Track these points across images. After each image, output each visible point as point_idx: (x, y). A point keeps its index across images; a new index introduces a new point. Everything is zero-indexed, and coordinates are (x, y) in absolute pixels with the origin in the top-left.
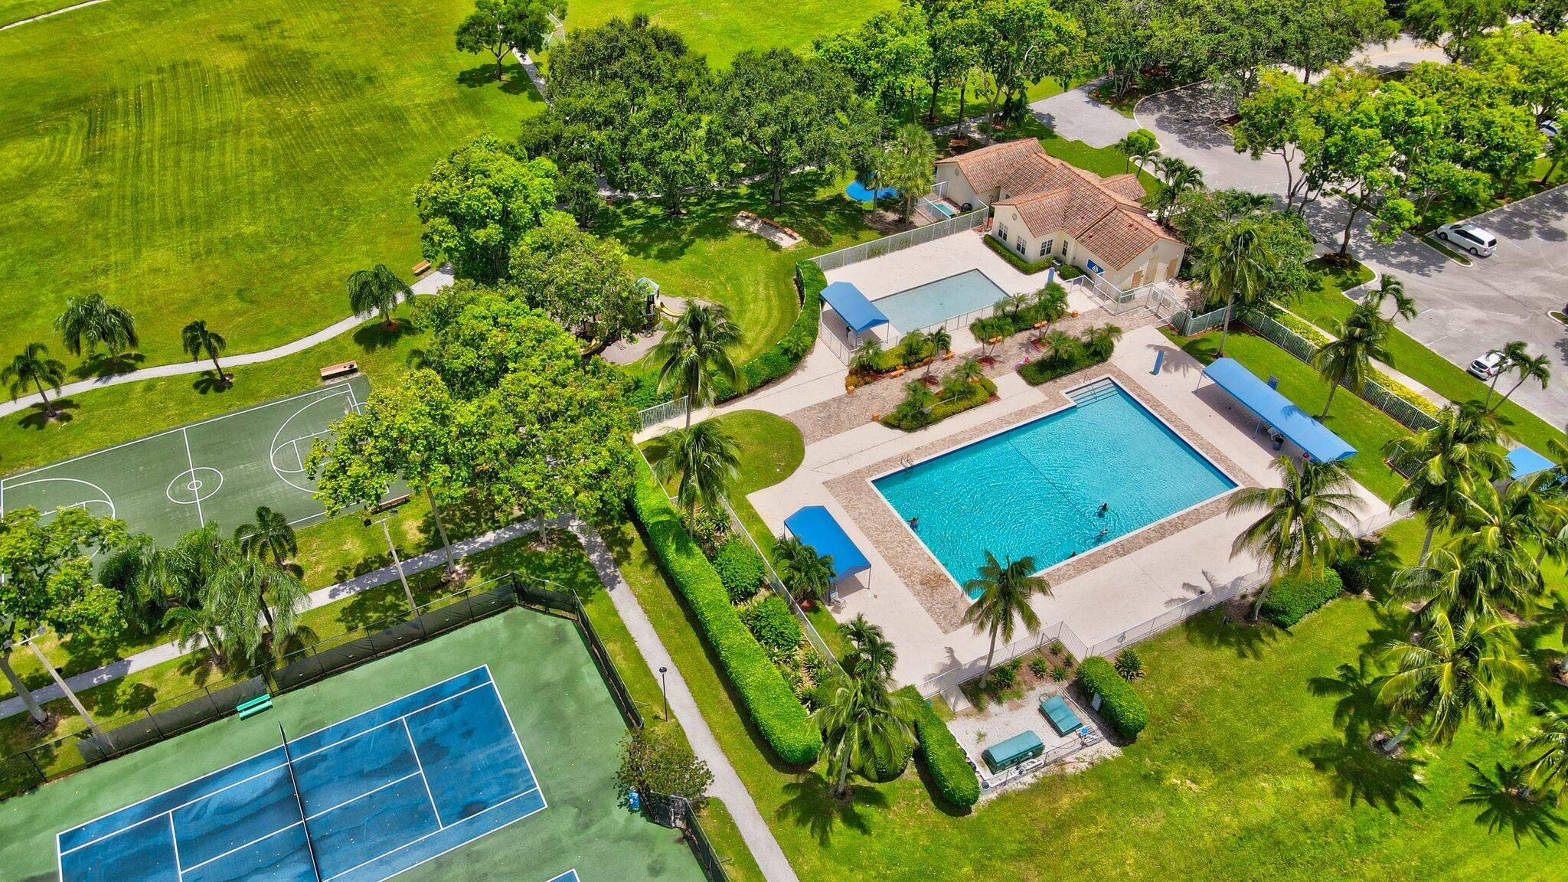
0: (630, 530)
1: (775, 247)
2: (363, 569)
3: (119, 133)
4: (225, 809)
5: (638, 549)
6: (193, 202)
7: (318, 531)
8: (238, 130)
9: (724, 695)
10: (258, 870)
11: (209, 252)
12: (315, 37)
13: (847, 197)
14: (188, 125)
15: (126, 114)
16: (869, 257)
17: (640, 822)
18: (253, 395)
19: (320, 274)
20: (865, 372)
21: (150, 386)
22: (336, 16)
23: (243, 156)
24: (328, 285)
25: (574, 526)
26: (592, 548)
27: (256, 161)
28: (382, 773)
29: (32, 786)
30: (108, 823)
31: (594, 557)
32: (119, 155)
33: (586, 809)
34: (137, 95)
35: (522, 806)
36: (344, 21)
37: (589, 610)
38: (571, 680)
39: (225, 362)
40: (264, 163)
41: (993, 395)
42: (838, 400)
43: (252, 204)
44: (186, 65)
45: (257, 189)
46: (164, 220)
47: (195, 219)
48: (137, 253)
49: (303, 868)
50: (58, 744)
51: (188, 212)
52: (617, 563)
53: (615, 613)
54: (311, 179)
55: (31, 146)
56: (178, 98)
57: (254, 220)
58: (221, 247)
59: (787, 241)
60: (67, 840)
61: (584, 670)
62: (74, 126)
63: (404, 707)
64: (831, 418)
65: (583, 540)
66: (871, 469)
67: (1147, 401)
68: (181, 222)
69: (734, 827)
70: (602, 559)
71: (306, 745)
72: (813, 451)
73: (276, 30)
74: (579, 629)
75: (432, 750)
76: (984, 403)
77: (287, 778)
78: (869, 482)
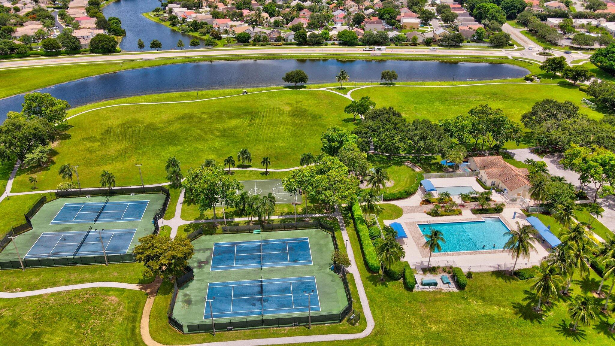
0: (351, 221)
1: (414, 170)
2: (287, 214)
3: (258, 120)
4: (246, 248)
5: (352, 225)
6: (270, 137)
7: (279, 205)
8: (285, 124)
9: (361, 256)
10: (250, 259)
11: (271, 148)
12: (309, 106)
13: (440, 163)
14: (273, 121)
15: (260, 117)
16: (440, 178)
17: (332, 272)
18: (273, 178)
19: (295, 157)
20: (427, 202)
21: (251, 171)
22: (316, 102)
23: (284, 129)
24: (296, 159)
25: (338, 217)
26: (340, 222)
27: (287, 131)
28: (280, 250)
29: (212, 235)
30: (224, 244)
31: (341, 224)
32: (256, 125)
33: (321, 267)
34: (264, 113)
35: (307, 263)
36: (318, 103)
37: (336, 234)
38: (326, 245)
39: (268, 170)
40: (289, 132)
41: (460, 213)
42: (417, 206)
43: (283, 140)
44: (277, 108)
45: (286, 137)
46: (263, 140)
47: (269, 141)
48: (255, 146)
49: (259, 261)
50: (218, 229)
51: (268, 139)
52: (346, 226)
53: (342, 235)
54: (299, 137)
55: (238, 120)
56: (273, 115)
57: (283, 143)
58: (274, 147)
59: (417, 170)
60: (216, 244)
61: (330, 244)
62: (248, 118)
63: (287, 240)
64: (413, 210)
65: (339, 220)
66: (418, 222)
67: (507, 224)
68: (266, 141)
69: (354, 279)
70: (342, 225)
71: (265, 241)
72: (404, 215)
73: (300, 103)
74: (332, 236)
75: (291, 249)
76: (457, 215)
77: (260, 246)
78: (417, 224)
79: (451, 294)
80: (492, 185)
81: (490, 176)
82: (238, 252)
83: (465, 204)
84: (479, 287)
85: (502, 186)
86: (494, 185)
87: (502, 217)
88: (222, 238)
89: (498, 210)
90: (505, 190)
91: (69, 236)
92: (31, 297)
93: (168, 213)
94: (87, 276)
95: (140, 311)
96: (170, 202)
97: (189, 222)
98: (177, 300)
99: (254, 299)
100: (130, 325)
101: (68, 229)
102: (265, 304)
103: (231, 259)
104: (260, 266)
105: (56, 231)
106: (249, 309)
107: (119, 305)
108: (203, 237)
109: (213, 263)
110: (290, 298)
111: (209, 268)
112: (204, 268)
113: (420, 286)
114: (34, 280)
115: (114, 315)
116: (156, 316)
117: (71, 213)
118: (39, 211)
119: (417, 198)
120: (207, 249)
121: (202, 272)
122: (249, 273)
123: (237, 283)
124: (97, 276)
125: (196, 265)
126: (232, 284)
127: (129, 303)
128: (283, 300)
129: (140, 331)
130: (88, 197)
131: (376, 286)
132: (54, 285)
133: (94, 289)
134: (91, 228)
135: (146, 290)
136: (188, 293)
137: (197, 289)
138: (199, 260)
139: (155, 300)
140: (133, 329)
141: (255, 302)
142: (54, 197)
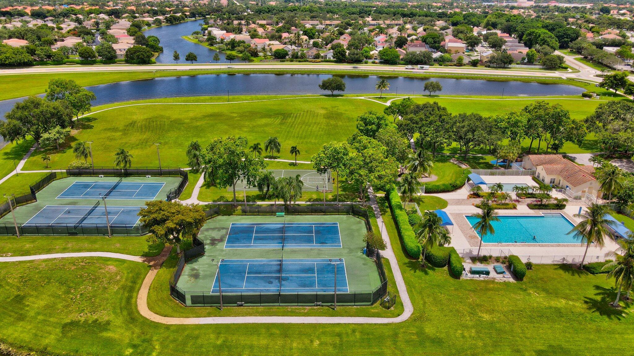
0: (388, 210)
1: (460, 167)
2: (316, 200)
3: (289, 120)
4: (267, 229)
5: (389, 213)
6: (302, 134)
7: (307, 192)
8: (318, 124)
9: (399, 242)
10: (270, 239)
12: (346, 111)
13: (490, 163)
14: (307, 121)
15: (293, 117)
16: (490, 175)
17: (365, 256)
18: (302, 169)
20: (475, 195)
21: (279, 162)
22: (353, 108)
23: (318, 129)
25: (373, 206)
26: (376, 211)
27: (321, 130)
29: (229, 215)
30: (242, 224)
31: (376, 212)
32: (288, 124)
33: (351, 251)
34: (297, 115)
35: (336, 246)
36: (355, 109)
37: (370, 220)
38: (359, 230)
39: (297, 162)
40: (322, 131)
41: (515, 208)
42: (464, 200)
44: (311, 111)
48: (285, 141)
50: (237, 210)
52: (381, 215)
53: (377, 222)
55: (269, 120)
56: (306, 116)
59: (464, 167)
60: (233, 224)
61: (363, 228)
62: (280, 118)
63: (314, 224)
64: (459, 202)
65: (374, 209)
66: (465, 214)
67: (570, 220)
68: (297, 137)
69: (390, 264)
70: (378, 213)
71: (288, 224)
72: (450, 207)
73: (337, 108)
74: (365, 223)
75: (317, 232)
76: (511, 209)
77: (283, 228)
78: (464, 216)
79: (506, 284)
80: (551, 182)
81: (549, 172)
82: (257, 232)
83: (520, 200)
84: (542, 279)
85: (564, 183)
86: (554, 182)
87: (565, 213)
88: (241, 219)
89: (560, 206)
90: (567, 187)
91: (74, 210)
92: (20, 262)
93: (184, 194)
94: (86, 245)
95: (140, 281)
96: (188, 185)
97: (207, 203)
98: (183, 273)
99: (272, 277)
100: (126, 294)
101: (74, 203)
102: (283, 282)
103: (249, 239)
104: (282, 246)
105: (62, 205)
106: (265, 287)
107: (117, 274)
108: (220, 217)
109: (229, 242)
110: (313, 279)
111: (223, 246)
112: (217, 245)
113: (469, 275)
114: (28, 246)
115: (109, 283)
116: (156, 288)
117: (80, 190)
118: (47, 187)
119: (464, 192)
120: (223, 228)
121: (215, 249)
122: (268, 252)
123: (253, 261)
124: (97, 246)
125: (208, 242)
126: (248, 261)
127: (128, 273)
128: (305, 280)
129: (136, 301)
130: (101, 177)
131: (415, 272)
132: (49, 251)
133: (92, 258)
134: (98, 203)
135: (149, 263)
136: (196, 267)
137: (207, 264)
138: (214, 237)
139: (158, 272)
140: (129, 299)
141: (272, 280)
142: (65, 175)
